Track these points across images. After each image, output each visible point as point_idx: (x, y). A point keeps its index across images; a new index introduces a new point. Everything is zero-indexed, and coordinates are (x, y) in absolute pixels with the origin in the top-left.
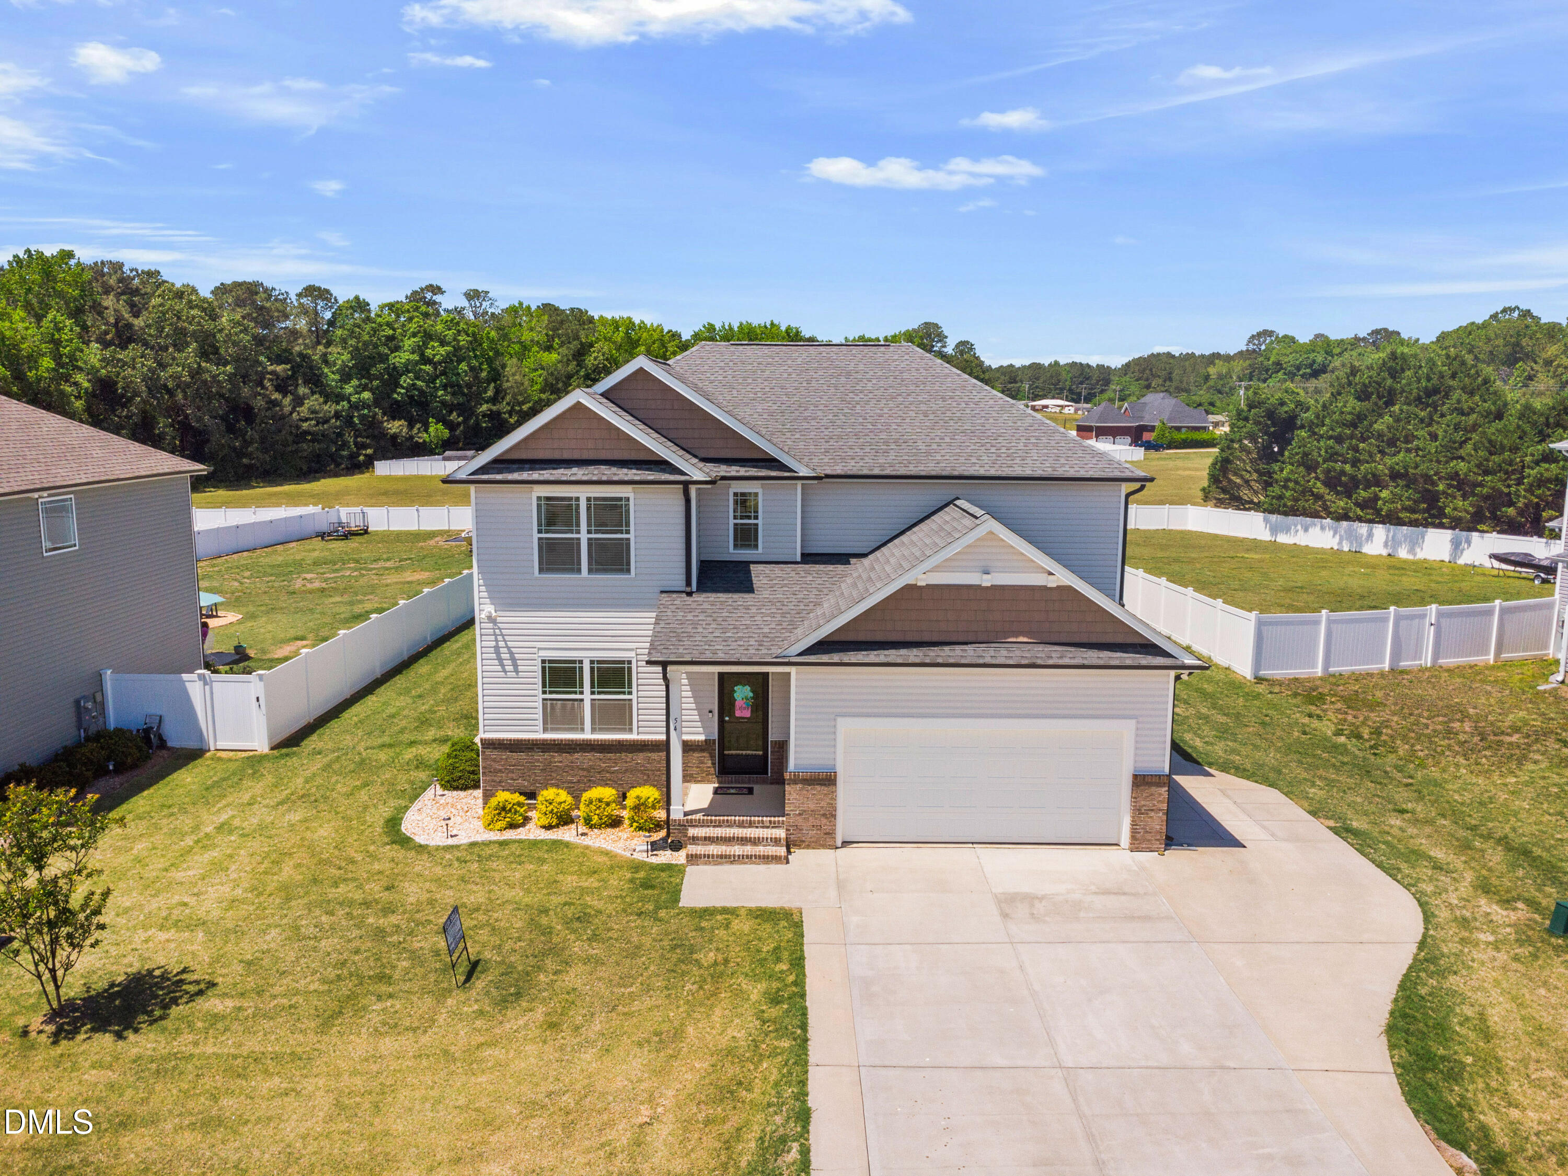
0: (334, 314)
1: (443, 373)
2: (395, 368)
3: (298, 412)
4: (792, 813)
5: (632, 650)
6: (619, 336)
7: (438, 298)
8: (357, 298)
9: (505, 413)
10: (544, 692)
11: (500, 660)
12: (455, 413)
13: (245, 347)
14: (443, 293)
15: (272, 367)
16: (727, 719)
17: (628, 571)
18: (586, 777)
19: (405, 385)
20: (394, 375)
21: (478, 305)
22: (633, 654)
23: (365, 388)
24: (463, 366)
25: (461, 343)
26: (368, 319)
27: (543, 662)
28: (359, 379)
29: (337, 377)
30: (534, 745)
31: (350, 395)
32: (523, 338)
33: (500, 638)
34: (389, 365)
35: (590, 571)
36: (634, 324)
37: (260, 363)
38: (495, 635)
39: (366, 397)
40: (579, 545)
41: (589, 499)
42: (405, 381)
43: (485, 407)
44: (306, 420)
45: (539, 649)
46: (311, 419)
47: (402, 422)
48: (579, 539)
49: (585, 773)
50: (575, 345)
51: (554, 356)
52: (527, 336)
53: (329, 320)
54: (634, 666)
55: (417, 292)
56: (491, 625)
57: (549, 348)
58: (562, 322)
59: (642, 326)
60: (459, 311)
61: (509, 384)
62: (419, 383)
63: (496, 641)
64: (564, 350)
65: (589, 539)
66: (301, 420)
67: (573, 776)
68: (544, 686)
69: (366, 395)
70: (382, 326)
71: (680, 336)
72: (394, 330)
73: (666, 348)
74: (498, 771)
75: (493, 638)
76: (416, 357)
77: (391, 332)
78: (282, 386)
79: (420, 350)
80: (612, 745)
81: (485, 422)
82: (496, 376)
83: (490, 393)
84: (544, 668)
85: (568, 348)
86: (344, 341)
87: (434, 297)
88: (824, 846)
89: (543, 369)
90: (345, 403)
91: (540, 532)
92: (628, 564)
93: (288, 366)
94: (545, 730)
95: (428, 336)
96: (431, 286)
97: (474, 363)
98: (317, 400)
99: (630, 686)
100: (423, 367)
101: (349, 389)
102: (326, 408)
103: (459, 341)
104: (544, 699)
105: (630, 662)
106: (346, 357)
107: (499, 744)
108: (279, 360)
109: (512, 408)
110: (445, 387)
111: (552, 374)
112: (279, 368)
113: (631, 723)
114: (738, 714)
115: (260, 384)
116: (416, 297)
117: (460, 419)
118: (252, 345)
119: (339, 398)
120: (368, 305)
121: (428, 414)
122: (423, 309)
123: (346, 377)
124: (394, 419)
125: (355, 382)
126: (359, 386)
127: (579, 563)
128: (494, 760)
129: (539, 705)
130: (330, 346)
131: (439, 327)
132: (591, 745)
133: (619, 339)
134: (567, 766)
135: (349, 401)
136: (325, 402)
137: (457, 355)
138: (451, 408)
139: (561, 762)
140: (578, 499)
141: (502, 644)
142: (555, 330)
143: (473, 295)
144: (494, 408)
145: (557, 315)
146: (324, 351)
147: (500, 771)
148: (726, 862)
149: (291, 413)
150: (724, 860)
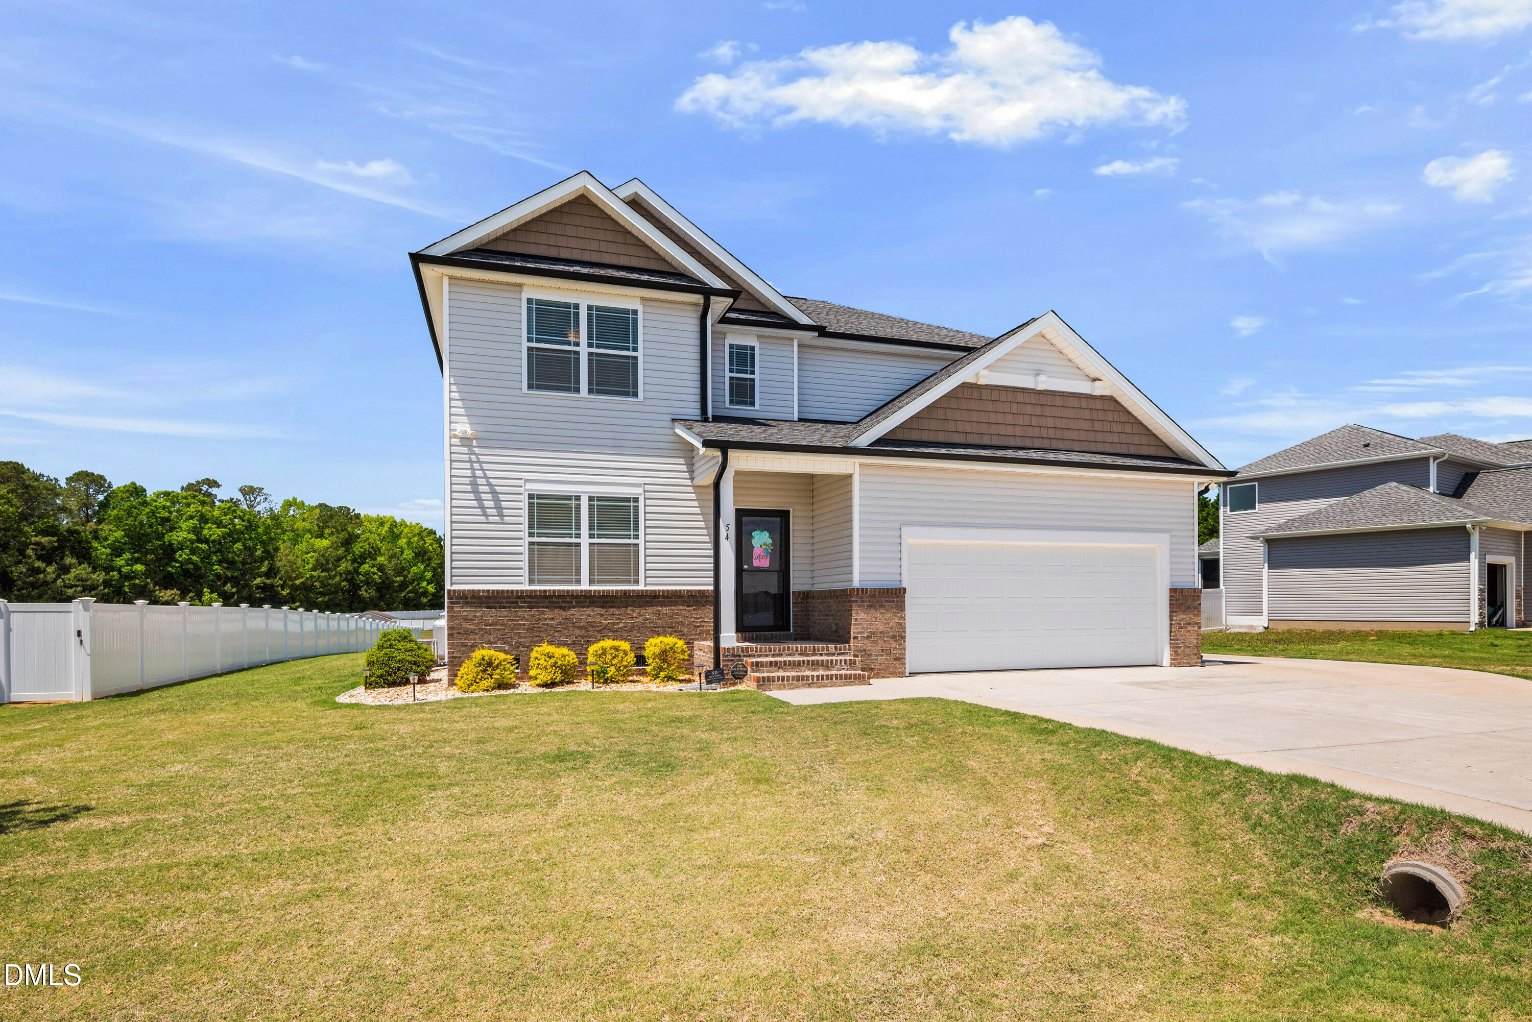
0: (105, 498)
1: (219, 551)
2: (171, 545)
3: (63, 581)
4: (859, 636)
5: (638, 485)
6: (384, 530)
7: (214, 491)
8: (134, 484)
9: (277, 587)
10: (531, 535)
11: (476, 492)
12: (229, 585)
13: (9, 517)
14: (219, 486)
15: (37, 539)
16: (746, 567)
17: (635, 395)
18: (583, 637)
19: (180, 559)
20: (170, 551)
21: (253, 499)
22: (640, 490)
23: (137, 561)
24: (239, 545)
25: (238, 527)
26: (145, 503)
27: (531, 497)
28: (132, 553)
29: (108, 551)
30: (518, 597)
31: (121, 566)
32: (296, 527)
33: (476, 466)
34: (165, 542)
35: (590, 391)
36: (395, 522)
37: (25, 534)
38: (470, 461)
39: (139, 569)
40: (577, 361)
41: (590, 308)
42: (181, 556)
43: (258, 580)
44: (71, 587)
45: (527, 481)
46: (78, 586)
47: (175, 591)
48: (577, 353)
49: (582, 633)
50: (343, 535)
51: (326, 543)
52: (300, 525)
53: (101, 502)
54: (641, 504)
55: (193, 484)
56: (465, 450)
57: (321, 536)
58: (331, 516)
59: (403, 523)
60: (235, 503)
61: (283, 563)
62: (194, 558)
63: (472, 469)
64: (334, 538)
65: (590, 354)
66: (65, 587)
67: (567, 637)
68: (531, 526)
69: (139, 567)
70: (158, 509)
71: (435, 533)
72: (170, 513)
73: (424, 540)
74: (468, 632)
75: (468, 465)
76: (192, 536)
77: (167, 514)
78: (48, 556)
79: (196, 531)
80: (616, 597)
81: (258, 593)
82: (269, 555)
83: (263, 569)
84: (531, 505)
85: (337, 537)
86: (118, 519)
87: (210, 490)
88: (893, 674)
89: (314, 552)
90: (115, 573)
91: (530, 340)
92: (636, 386)
93: (55, 539)
94: (531, 582)
95: (204, 519)
96: (208, 479)
97: (250, 543)
98: (84, 569)
99: (636, 529)
100: (200, 545)
101: (120, 562)
102: (94, 576)
103: (235, 525)
104: (531, 544)
105: (636, 500)
106: (119, 534)
107: (473, 597)
108: (44, 533)
109: (284, 582)
110: (220, 562)
111: (323, 556)
112: (44, 540)
113: (637, 573)
114: (756, 563)
115: (22, 552)
116: (193, 488)
117: (234, 590)
118: (16, 516)
119: (108, 569)
120: (145, 491)
121: (201, 585)
122: (201, 497)
123: (117, 551)
124: (166, 589)
125: (127, 555)
126: (131, 560)
127: (577, 382)
128: (465, 619)
129: (525, 550)
130: (101, 523)
131: (216, 513)
132: (590, 596)
133: (383, 532)
134: (560, 624)
135: (120, 572)
136: (94, 572)
137: (233, 536)
138: (227, 580)
139: (553, 619)
140: (577, 306)
141: (479, 473)
142: (325, 522)
143: (248, 491)
144: (268, 581)
145: (328, 511)
146: (95, 527)
147: (473, 632)
148: (803, 686)
149: (55, 580)
150: (801, 682)
